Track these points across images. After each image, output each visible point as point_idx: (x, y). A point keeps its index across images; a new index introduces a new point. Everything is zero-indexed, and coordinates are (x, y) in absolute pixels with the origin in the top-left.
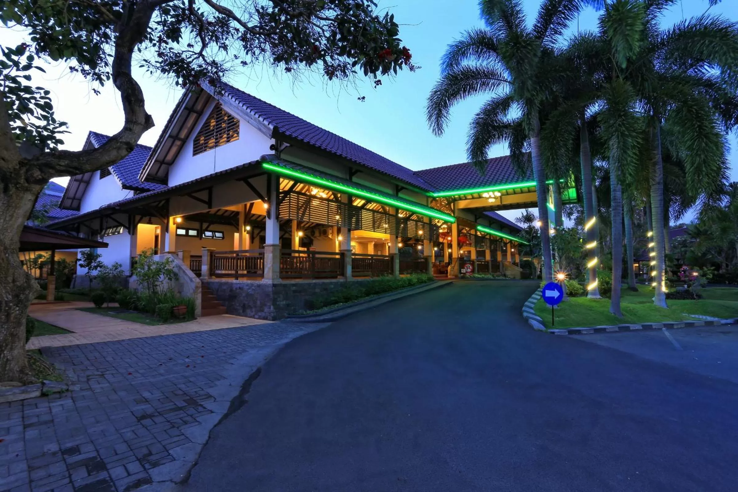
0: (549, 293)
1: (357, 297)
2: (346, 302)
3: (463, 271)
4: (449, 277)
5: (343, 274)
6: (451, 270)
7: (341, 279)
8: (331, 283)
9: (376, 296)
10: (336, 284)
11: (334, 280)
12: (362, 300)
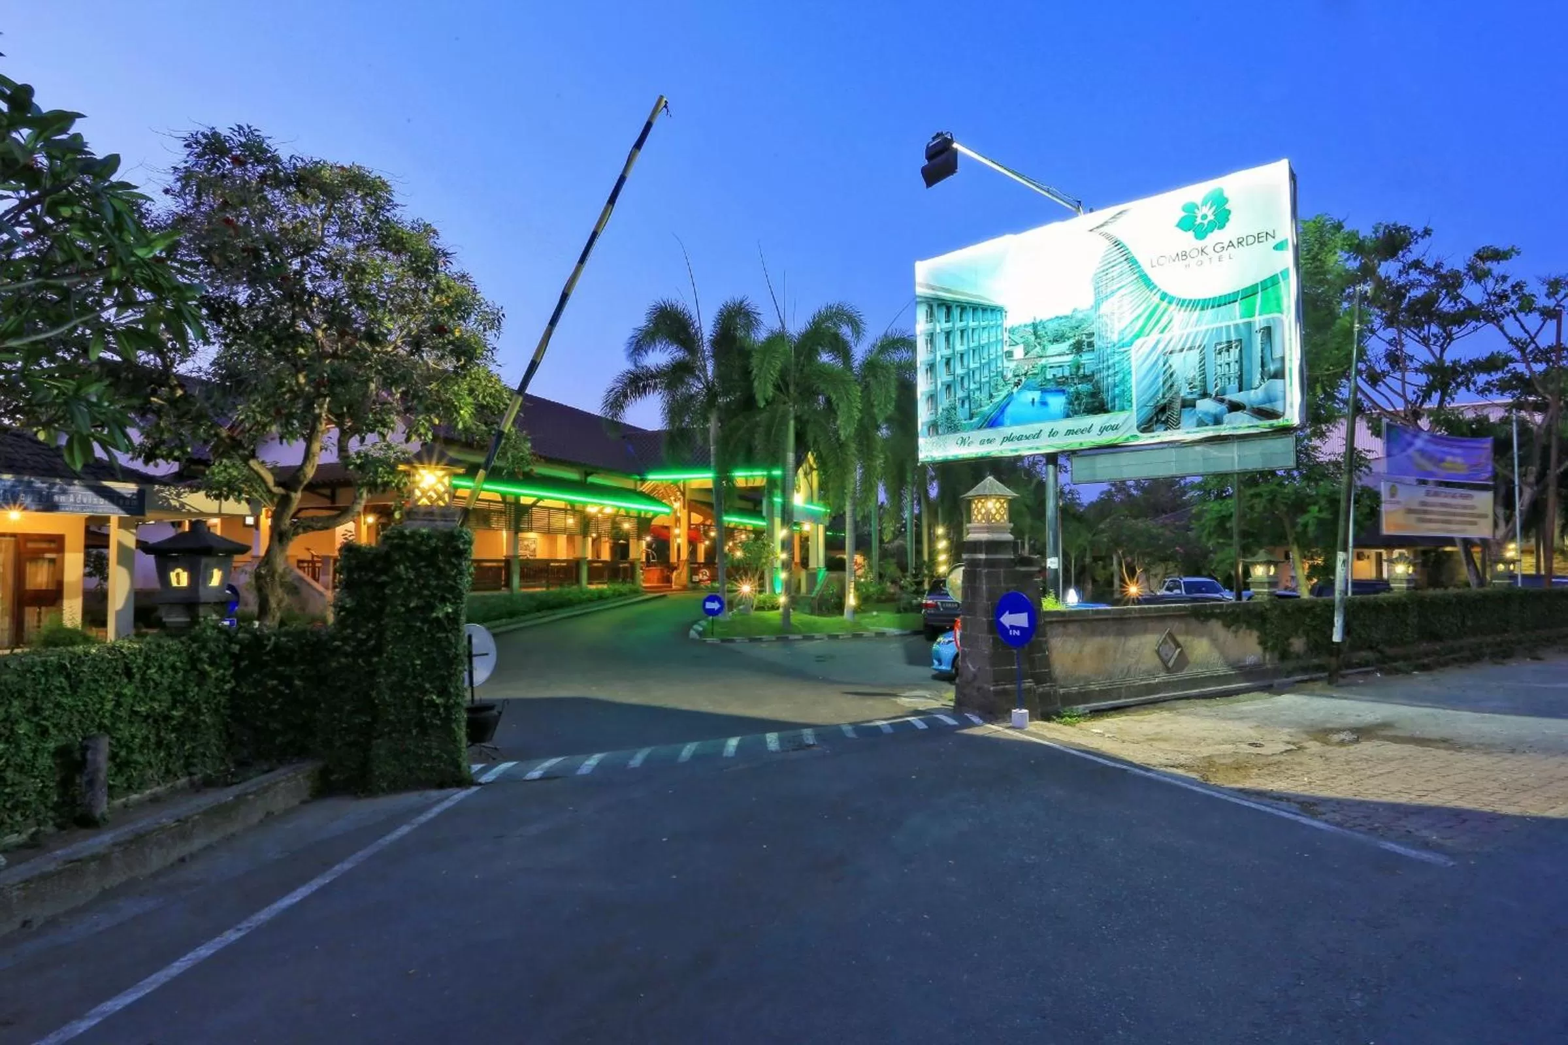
0: (709, 605)
1: (525, 613)
2: (511, 618)
3: (696, 578)
4: (674, 587)
5: (508, 584)
6: (676, 578)
7: (504, 591)
8: (493, 597)
9: (550, 612)
10: (498, 597)
11: (496, 593)
12: (532, 615)
